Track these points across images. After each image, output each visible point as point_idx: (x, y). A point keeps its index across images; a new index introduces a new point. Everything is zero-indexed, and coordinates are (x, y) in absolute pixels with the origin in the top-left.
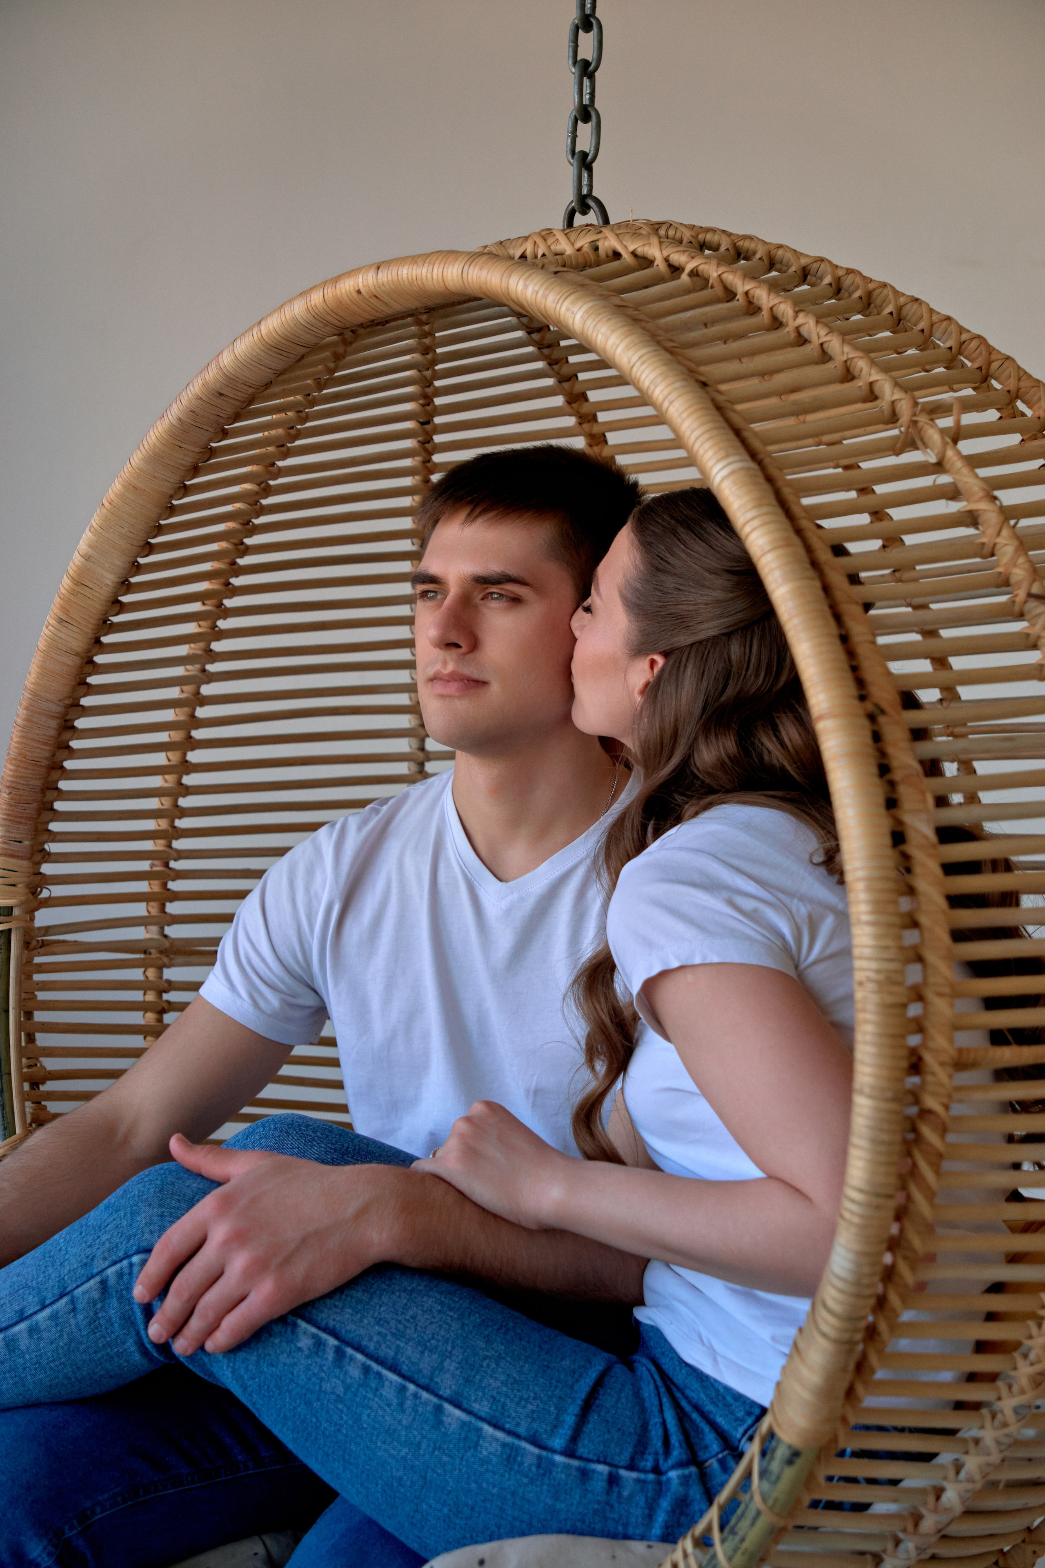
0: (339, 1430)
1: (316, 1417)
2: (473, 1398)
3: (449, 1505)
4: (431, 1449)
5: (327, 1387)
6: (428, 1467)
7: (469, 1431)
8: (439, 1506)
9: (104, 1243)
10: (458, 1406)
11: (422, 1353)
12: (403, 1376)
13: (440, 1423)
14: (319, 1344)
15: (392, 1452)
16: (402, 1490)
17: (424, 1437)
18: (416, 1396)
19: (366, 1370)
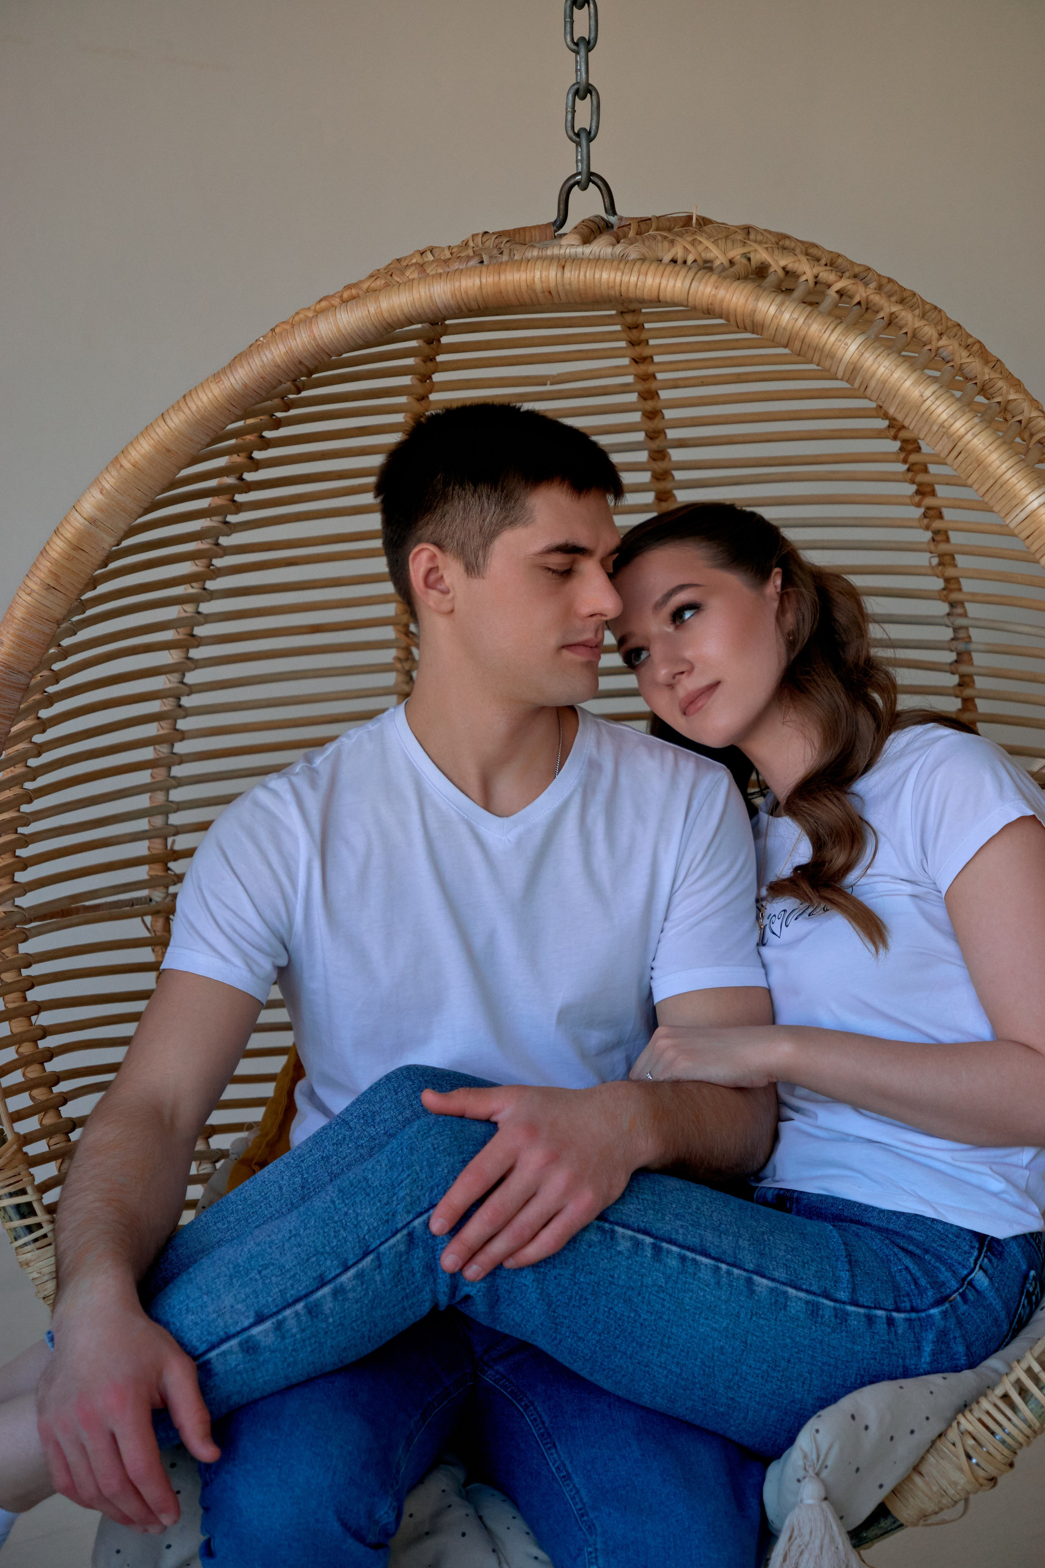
0: (660, 1318)
1: (636, 1311)
2: (771, 1268)
3: (768, 1362)
4: (749, 1316)
5: (649, 1281)
6: (748, 1332)
7: (778, 1295)
8: (759, 1364)
9: (404, 1198)
10: (763, 1276)
11: (720, 1236)
12: (714, 1258)
13: (753, 1292)
14: (637, 1244)
15: (714, 1325)
16: (722, 1357)
17: (742, 1307)
18: (729, 1273)
19: (683, 1259)
